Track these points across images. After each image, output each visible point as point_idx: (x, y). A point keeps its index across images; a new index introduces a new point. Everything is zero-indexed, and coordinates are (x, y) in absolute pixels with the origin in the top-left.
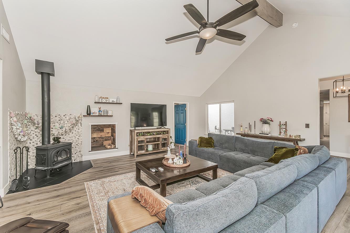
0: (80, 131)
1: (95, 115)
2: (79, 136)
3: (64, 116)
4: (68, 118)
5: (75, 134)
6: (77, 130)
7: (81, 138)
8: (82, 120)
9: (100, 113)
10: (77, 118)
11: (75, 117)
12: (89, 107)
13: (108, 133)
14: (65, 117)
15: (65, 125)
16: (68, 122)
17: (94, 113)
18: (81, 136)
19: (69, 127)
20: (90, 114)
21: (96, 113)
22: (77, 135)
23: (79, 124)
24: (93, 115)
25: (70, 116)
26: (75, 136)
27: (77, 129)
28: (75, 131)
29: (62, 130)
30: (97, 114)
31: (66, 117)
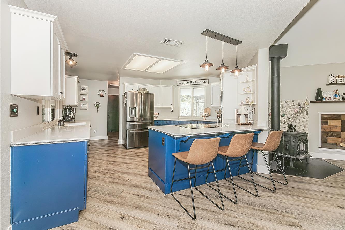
0: (305, 120)
1: (329, 101)
2: (304, 127)
3: (286, 102)
4: (290, 105)
5: (299, 123)
6: (302, 119)
7: (307, 129)
8: (308, 107)
9: (338, 98)
10: (302, 105)
11: (299, 104)
12: (319, 92)
13: (336, 127)
14: (286, 104)
15: (287, 113)
16: (290, 109)
17: (326, 98)
18: (307, 127)
19: (292, 115)
20: (321, 100)
21: (330, 98)
22: (301, 125)
23: (305, 113)
24: (325, 100)
25: (293, 103)
26: (299, 126)
27: (301, 117)
28: (299, 120)
29: (284, 119)
30: (332, 99)
31: (288, 104)
